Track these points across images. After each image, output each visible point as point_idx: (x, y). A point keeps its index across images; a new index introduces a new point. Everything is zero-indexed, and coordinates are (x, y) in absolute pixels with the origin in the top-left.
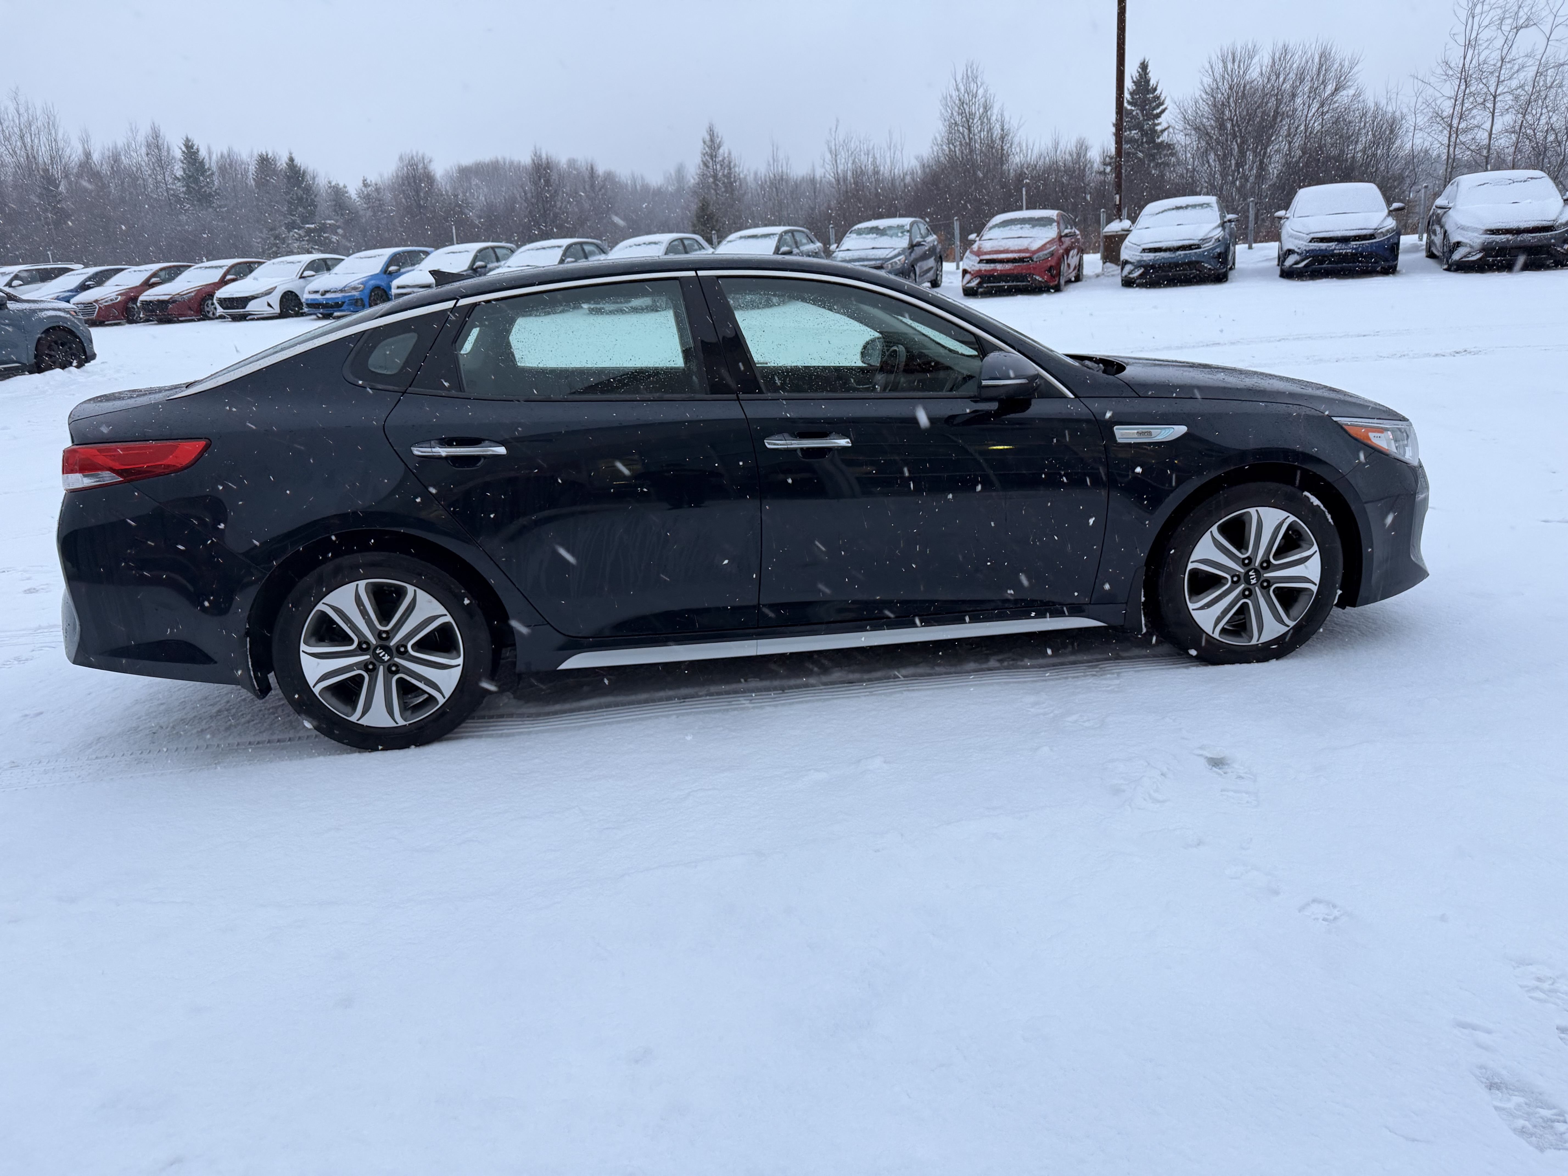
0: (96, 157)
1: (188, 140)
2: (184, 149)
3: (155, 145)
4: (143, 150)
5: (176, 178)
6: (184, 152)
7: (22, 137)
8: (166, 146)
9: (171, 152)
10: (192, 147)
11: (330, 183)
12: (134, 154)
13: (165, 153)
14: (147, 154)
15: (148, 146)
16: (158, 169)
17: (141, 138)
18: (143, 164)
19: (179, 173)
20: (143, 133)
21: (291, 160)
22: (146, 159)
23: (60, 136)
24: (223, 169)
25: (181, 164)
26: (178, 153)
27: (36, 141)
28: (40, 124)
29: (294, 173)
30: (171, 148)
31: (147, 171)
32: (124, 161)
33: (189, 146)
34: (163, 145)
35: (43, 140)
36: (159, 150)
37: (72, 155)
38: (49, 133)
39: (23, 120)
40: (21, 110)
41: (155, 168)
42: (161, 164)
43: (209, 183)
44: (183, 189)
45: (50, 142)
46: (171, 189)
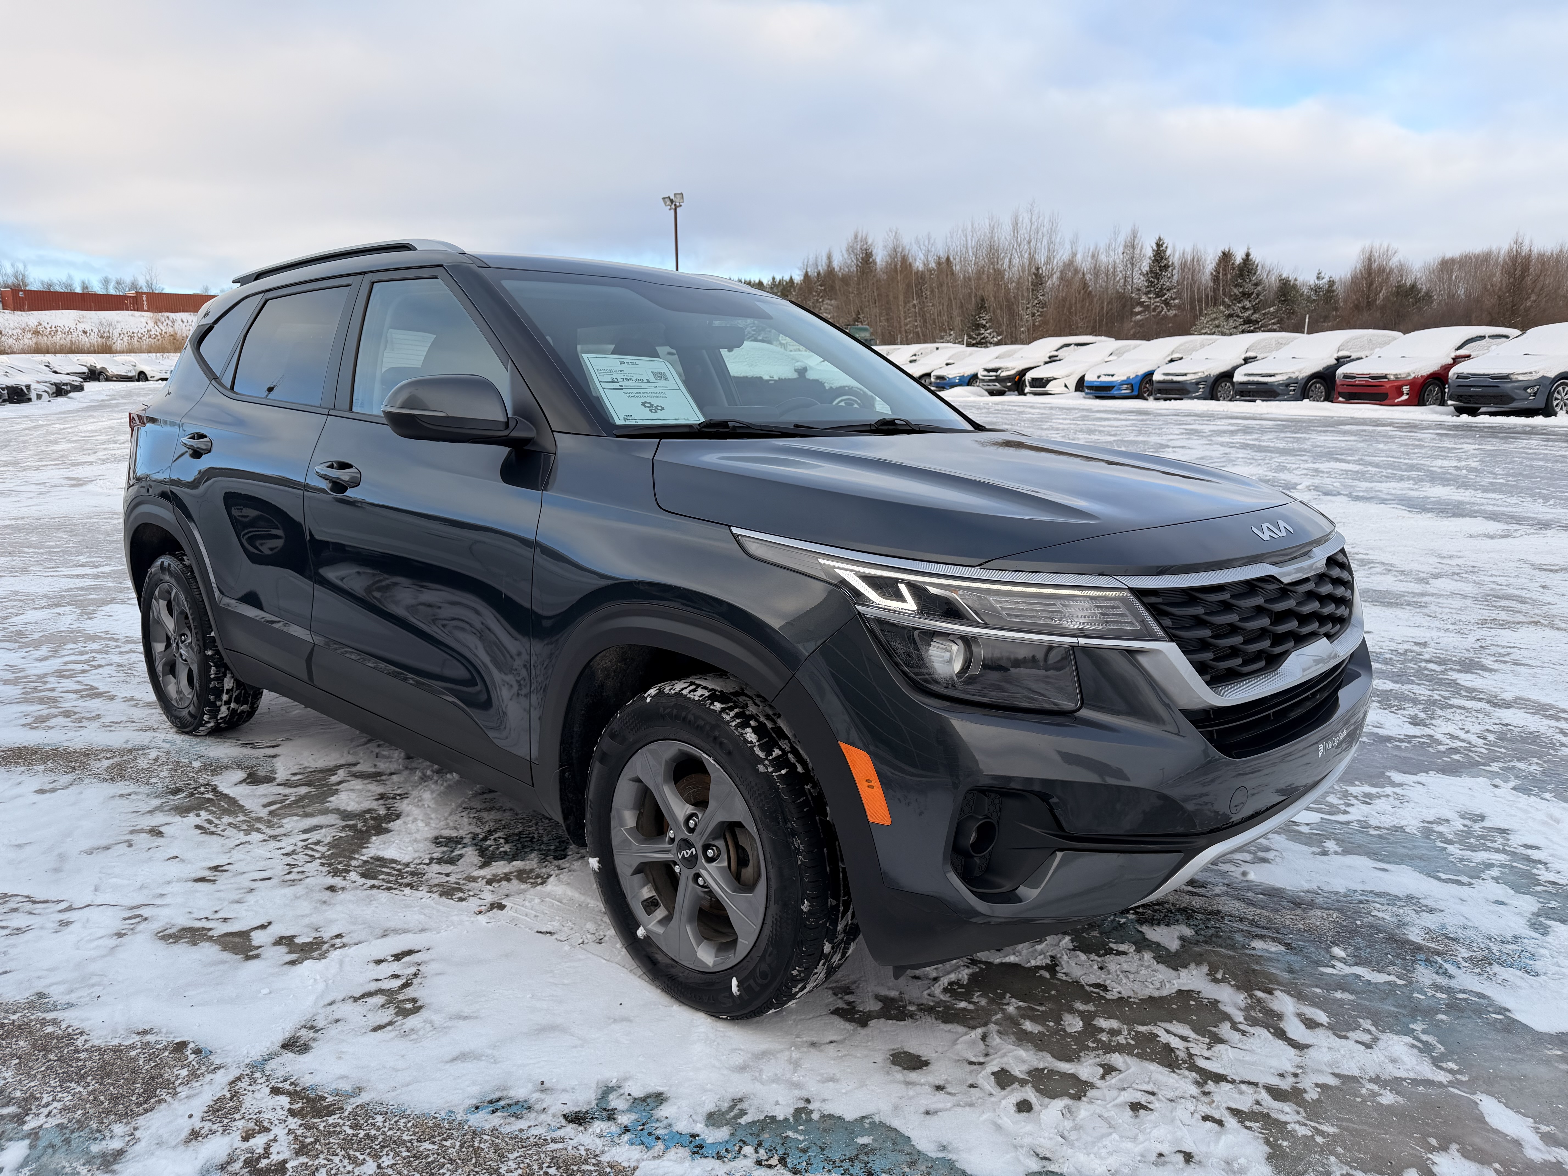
0: (1079, 257)
1: (1160, 239)
2: (1155, 247)
3: (1131, 246)
4: (1121, 249)
5: (1142, 274)
6: (1154, 250)
7: (1029, 243)
9: (1143, 251)
10: (1162, 246)
11: (1281, 276)
12: (1113, 254)
13: (1137, 251)
14: (1123, 253)
15: (1126, 246)
16: (1129, 265)
17: (1122, 239)
18: (1118, 261)
19: (1146, 269)
20: (1123, 236)
21: (1248, 255)
22: (1121, 257)
23: (1058, 240)
24: (1184, 265)
25: (1149, 261)
26: (1149, 252)
27: (1039, 244)
28: (1045, 229)
29: (1247, 267)
30: (1144, 247)
31: (1120, 267)
32: (1103, 258)
33: (1159, 245)
34: (1138, 244)
35: (1045, 242)
36: (1134, 248)
37: (1062, 256)
38: (1051, 238)
39: (1034, 228)
40: (1034, 220)
41: (1126, 266)
42: (1132, 261)
43: (1169, 277)
44: (1145, 283)
45: (1049, 244)
46: (1135, 283)
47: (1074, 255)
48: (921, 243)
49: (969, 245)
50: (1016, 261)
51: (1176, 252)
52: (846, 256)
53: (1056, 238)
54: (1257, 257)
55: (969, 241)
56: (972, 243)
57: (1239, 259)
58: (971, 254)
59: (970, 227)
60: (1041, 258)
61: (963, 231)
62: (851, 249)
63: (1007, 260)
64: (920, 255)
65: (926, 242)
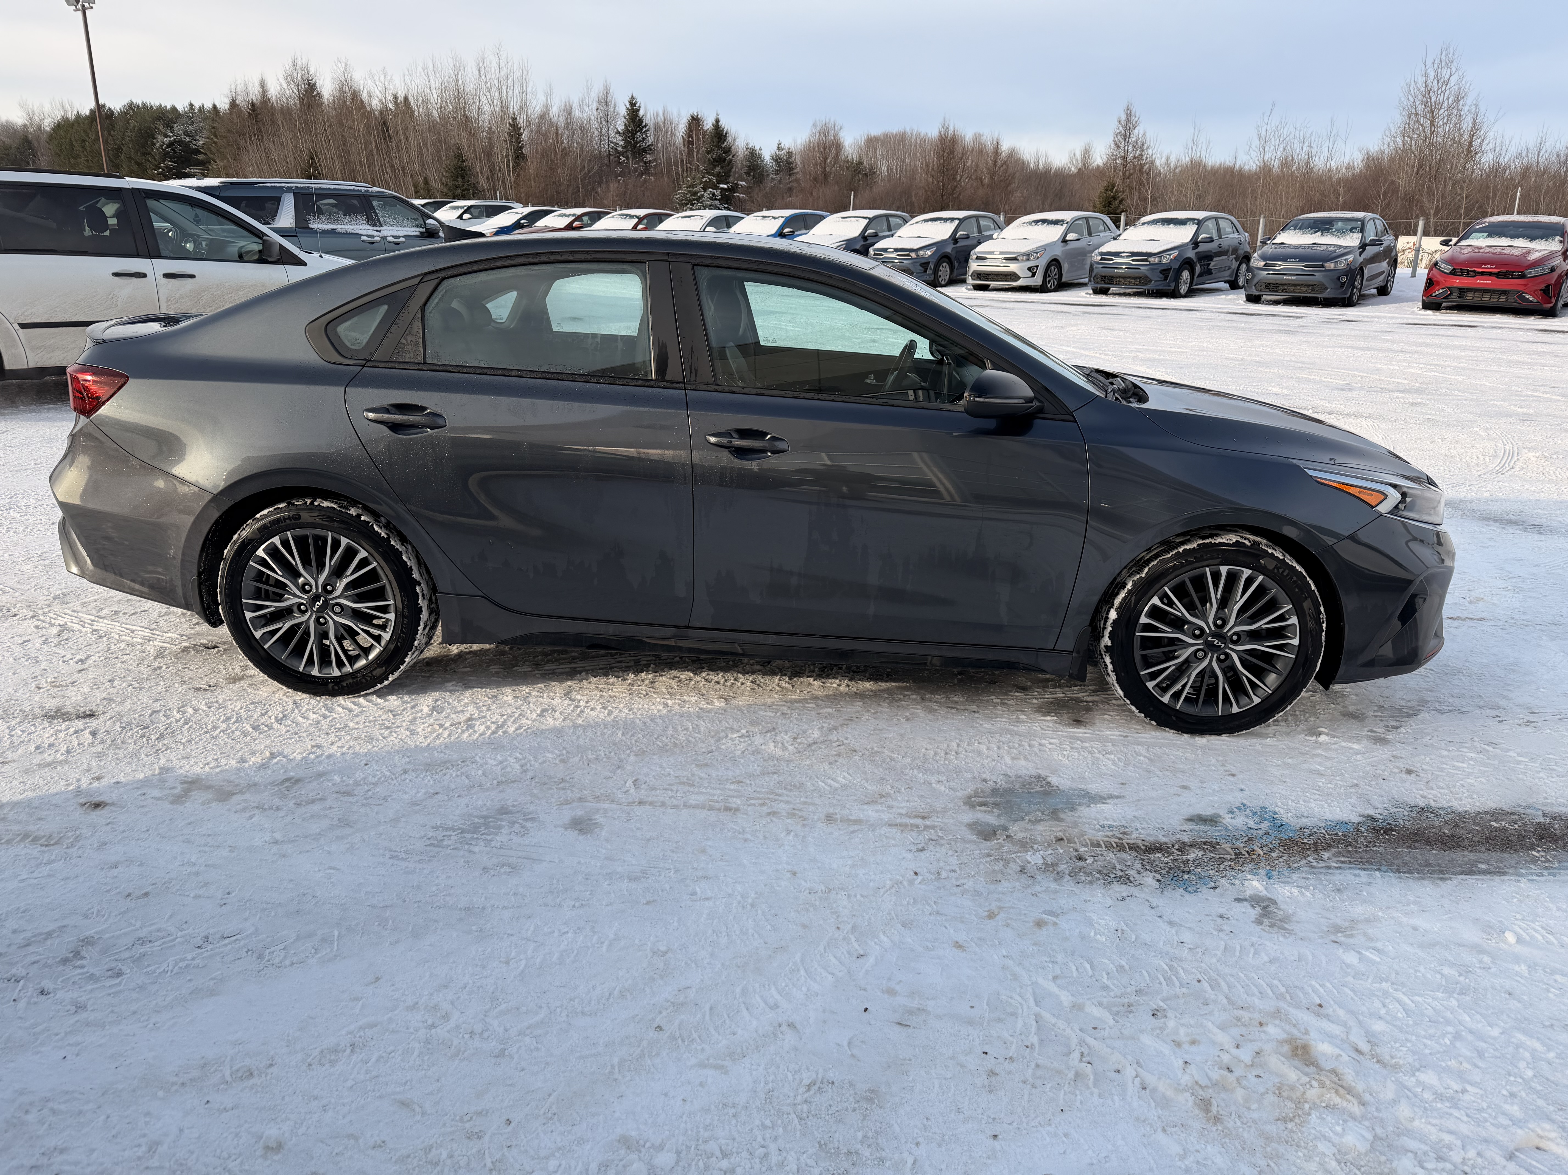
0: (555, 110)
1: (632, 98)
2: (628, 106)
3: (605, 101)
4: (594, 106)
5: (618, 132)
6: (628, 109)
7: (500, 88)
8: (613, 103)
9: (617, 108)
10: (635, 105)
11: (748, 144)
12: (587, 109)
13: (611, 109)
14: (597, 110)
15: (599, 102)
16: (604, 123)
17: (594, 94)
18: (592, 118)
19: (621, 128)
20: (596, 91)
21: (717, 121)
22: (595, 113)
23: (530, 89)
24: (657, 127)
25: (623, 119)
26: (623, 110)
27: (510, 93)
28: (515, 77)
29: (719, 135)
30: (617, 105)
31: (595, 125)
32: (577, 113)
33: (633, 104)
34: (611, 101)
35: (516, 91)
36: (607, 106)
37: (536, 107)
38: (522, 85)
39: (502, 74)
40: (502, 65)
41: (601, 122)
42: (607, 119)
43: (644, 139)
44: (622, 143)
45: (521, 93)
46: (612, 142)
47: (548, 107)
48: (376, 78)
49: (433, 86)
50: (486, 108)
51: (649, 112)
52: (285, 86)
53: (528, 87)
54: (725, 124)
55: (432, 82)
56: (436, 84)
57: (708, 124)
58: (435, 96)
59: (431, 66)
60: (514, 106)
61: (424, 70)
62: (290, 78)
63: (475, 107)
64: (377, 93)
65: (382, 78)
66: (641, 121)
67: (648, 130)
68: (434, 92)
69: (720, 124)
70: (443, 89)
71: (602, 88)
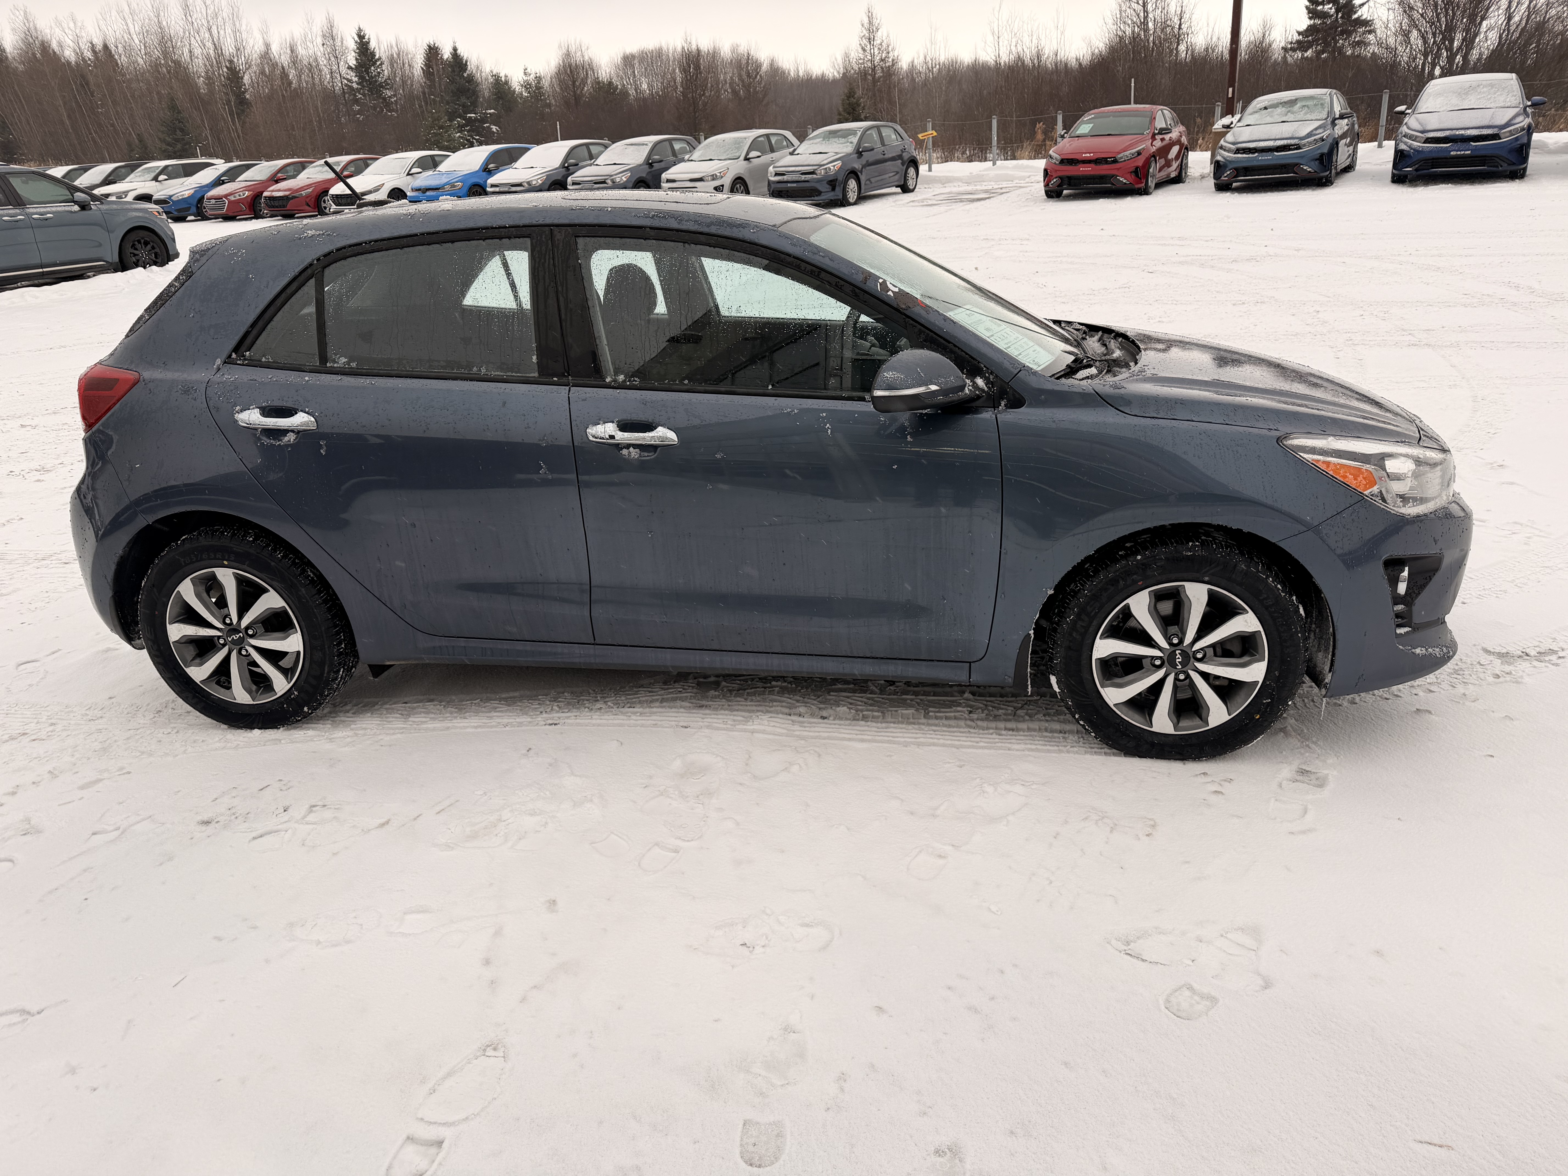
0: (275, 49)
1: (360, 30)
2: (357, 38)
3: (330, 36)
4: (319, 41)
5: (350, 68)
6: (356, 42)
7: (209, 30)
8: (339, 36)
9: (344, 42)
10: (363, 37)
11: (492, 73)
12: (312, 45)
13: (338, 43)
14: (323, 45)
15: (324, 36)
16: (333, 59)
17: (317, 28)
18: (319, 54)
19: (353, 62)
20: (319, 23)
21: (455, 49)
22: (322, 49)
23: (244, 27)
24: (392, 61)
25: (353, 54)
26: (351, 44)
27: (222, 32)
28: (225, 14)
29: (458, 63)
30: (344, 38)
31: (323, 61)
32: (301, 51)
33: (361, 37)
34: (337, 35)
35: (229, 31)
36: (334, 40)
37: (254, 46)
38: (234, 24)
39: (210, 12)
41: (330, 59)
42: (335, 55)
43: (379, 73)
44: (355, 79)
45: (234, 32)
46: (344, 78)
47: (267, 46)
48: (65, 25)
49: (132, 31)
50: (197, 51)
51: (380, 45)
53: (241, 25)
54: (463, 52)
55: (131, 25)
56: (135, 28)
57: (447, 54)
58: (137, 41)
59: (126, 8)
60: (229, 48)
61: (119, 13)
63: (186, 51)
64: (69, 42)
65: (72, 25)
66: (373, 54)
67: (381, 64)
68: (135, 37)
69: (459, 52)
70: (145, 33)
71: (325, 21)
